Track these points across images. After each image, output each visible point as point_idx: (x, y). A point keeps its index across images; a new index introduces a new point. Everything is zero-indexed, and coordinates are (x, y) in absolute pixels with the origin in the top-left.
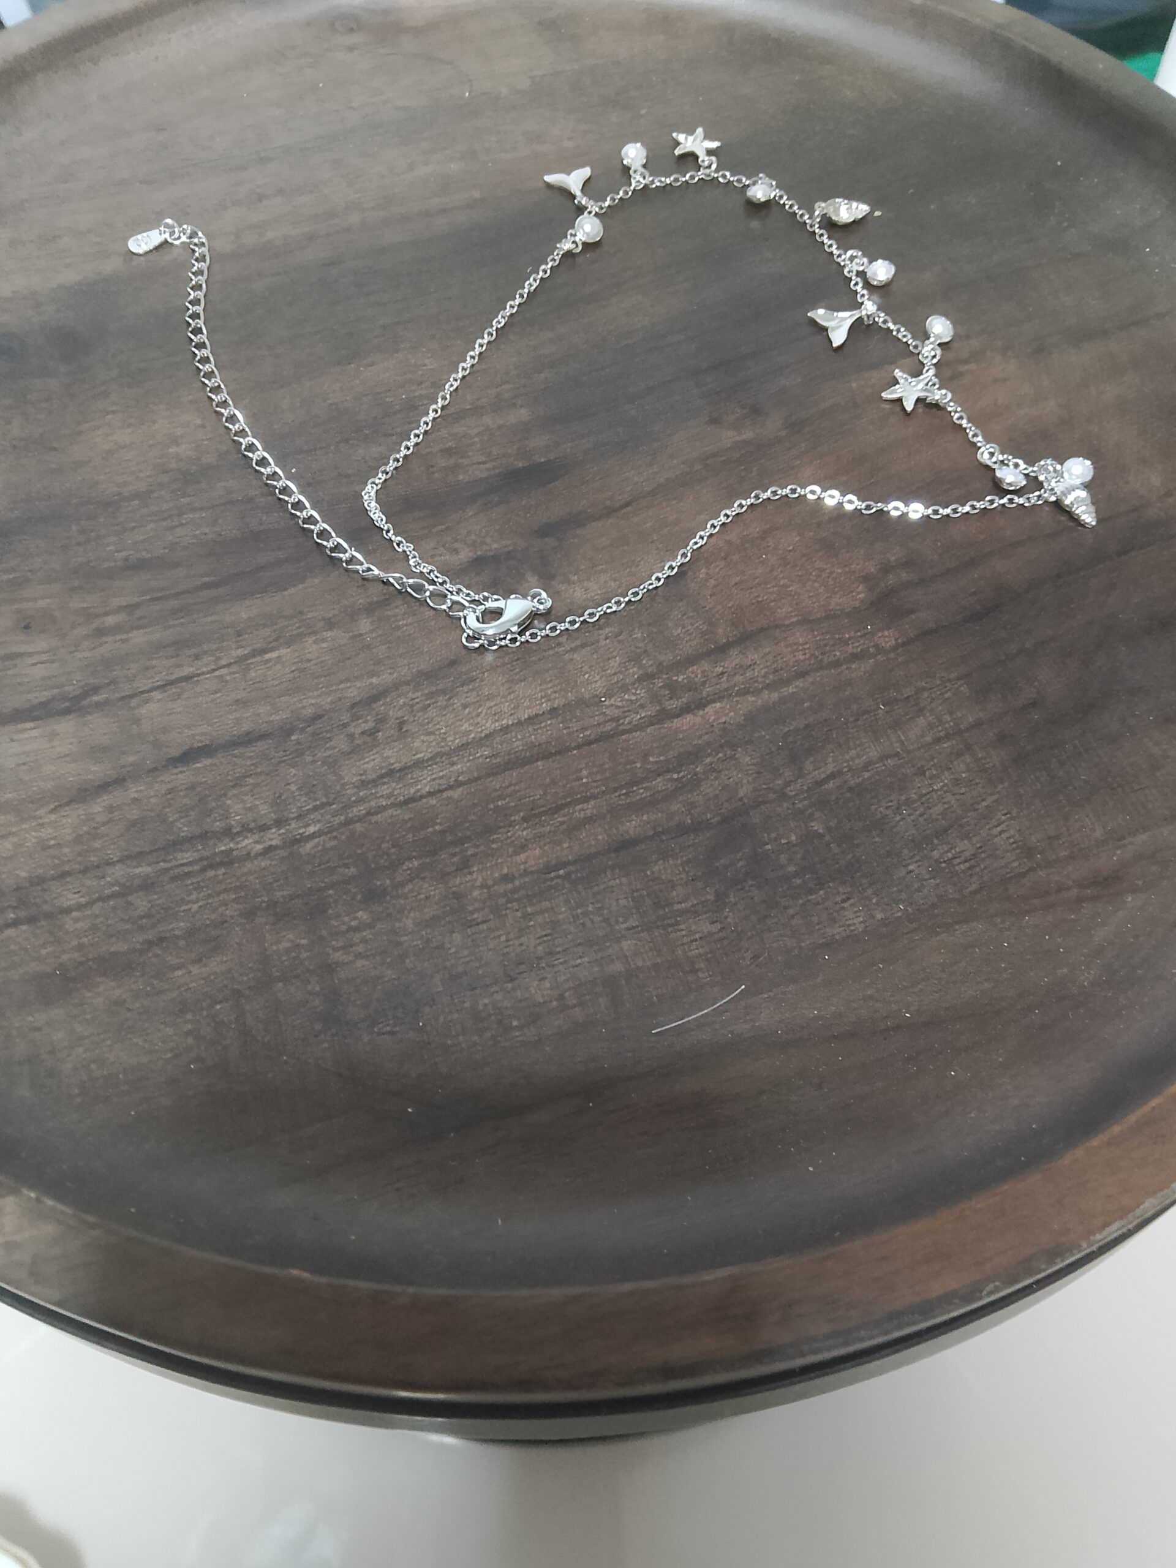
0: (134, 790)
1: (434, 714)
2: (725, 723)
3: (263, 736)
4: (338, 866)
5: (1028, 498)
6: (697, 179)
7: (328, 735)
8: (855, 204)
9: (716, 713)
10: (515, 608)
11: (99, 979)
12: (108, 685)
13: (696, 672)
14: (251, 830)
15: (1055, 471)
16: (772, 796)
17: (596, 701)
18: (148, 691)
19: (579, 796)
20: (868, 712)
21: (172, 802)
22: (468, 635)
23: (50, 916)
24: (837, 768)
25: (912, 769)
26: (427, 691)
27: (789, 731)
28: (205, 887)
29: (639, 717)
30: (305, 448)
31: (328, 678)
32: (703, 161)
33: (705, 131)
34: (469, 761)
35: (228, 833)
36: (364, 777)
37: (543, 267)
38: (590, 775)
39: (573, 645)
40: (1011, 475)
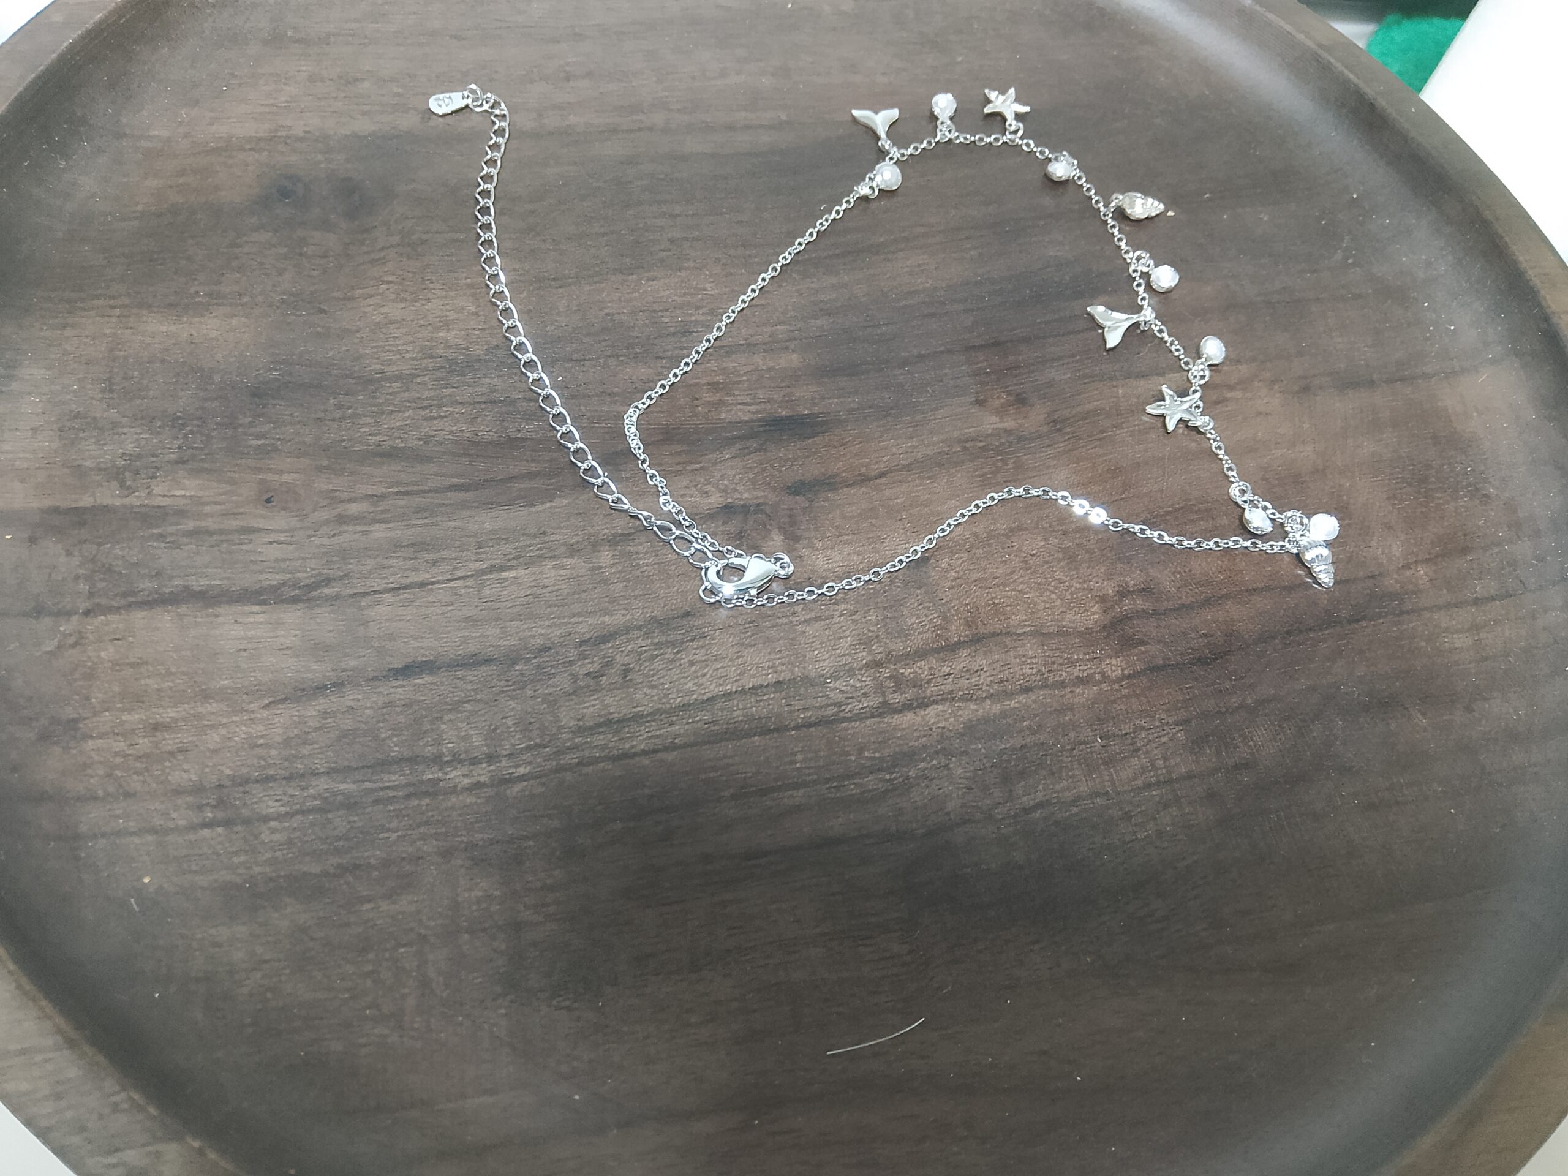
0: (351, 697)
1: (661, 667)
2: (943, 728)
3: (488, 661)
4: (542, 816)
5: (1272, 546)
6: (1001, 142)
7: (553, 671)
8: (1150, 200)
9: (937, 715)
10: (757, 568)
11: (288, 900)
12: (341, 578)
13: (921, 668)
14: (461, 762)
15: (1302, 524)
16: (979, 816)
17: (820, 682)
18: (380, 592)
19: (790, 781)
20: (1085, 743)
21: (386, 717)
22: (706, 588)
23: (246, 822)
24: (1047, 797)
25: (1120, 813)
26: (657, 641)
27: (1005, 749)
28: (408, 815)
29: (861, 706)
30: (575, 356)
31: (561, 609)
32: (1010, 125)
33: (1016, 90)
34: (688, 723)
35: (437, 760)
36: (581, 723)
37: (837, 208)
38: (804, 760)
39: (808, 617)
40: (1258, 519)
